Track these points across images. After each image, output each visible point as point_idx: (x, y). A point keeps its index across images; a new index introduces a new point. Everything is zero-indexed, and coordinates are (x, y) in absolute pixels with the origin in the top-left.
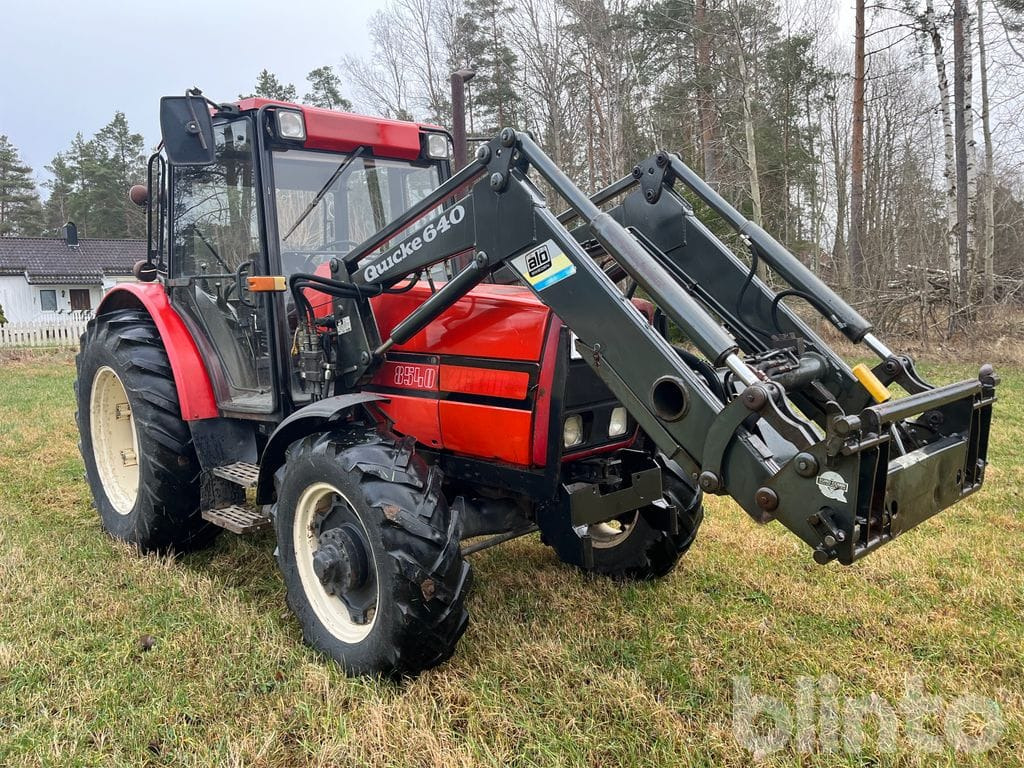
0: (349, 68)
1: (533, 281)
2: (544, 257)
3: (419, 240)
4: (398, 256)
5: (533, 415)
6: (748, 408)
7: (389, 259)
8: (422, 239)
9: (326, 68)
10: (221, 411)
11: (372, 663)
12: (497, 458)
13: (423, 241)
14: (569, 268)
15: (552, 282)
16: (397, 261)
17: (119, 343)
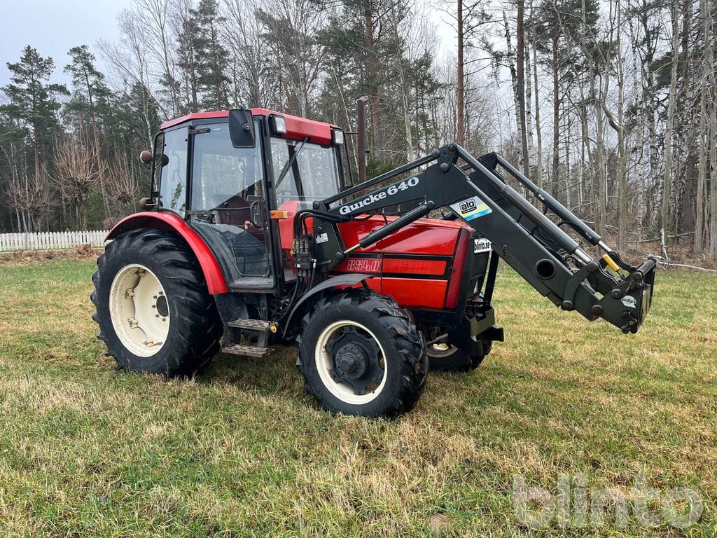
0: (102, 49)
1: (464, 216)
2: (471, 204)
3: (384, 193)
4: (367, 202)
5: (448, 282)
6: (588, 271)
7: (360, 203)
8: (387, 193)
9: (83, 47)
10: (229, 288)
11: (382, 411)
12: (422, 306)
13: (387, 194)
14: (487, 210)
15: (476, 216)
16: (366, 204)
17: (157, 249)
